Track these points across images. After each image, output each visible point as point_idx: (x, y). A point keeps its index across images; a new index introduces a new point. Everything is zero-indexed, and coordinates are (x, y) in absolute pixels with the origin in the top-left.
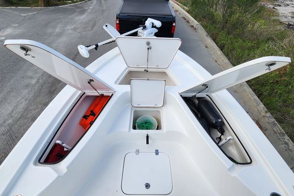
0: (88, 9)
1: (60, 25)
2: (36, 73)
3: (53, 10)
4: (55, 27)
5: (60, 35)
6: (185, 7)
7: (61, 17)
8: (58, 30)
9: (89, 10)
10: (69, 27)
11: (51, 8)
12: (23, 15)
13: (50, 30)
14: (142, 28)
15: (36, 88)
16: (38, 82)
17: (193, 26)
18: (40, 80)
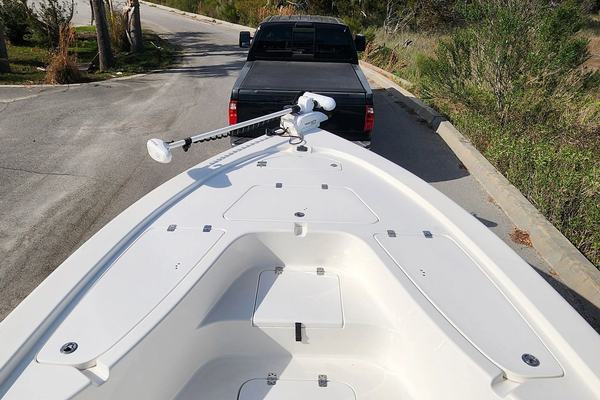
0: (158, 88)
1: (88, 122)
2: (17, 224)
3: (76, 91)
4: (77, 125)
5: (86, 142)
6: (404, 82)
7: (93, 104)
8: (81, 132)
9: (163, 90)
10: (110, 125)
11: (73, 86)
12: (5, 101)
13: (63, 132)
14: (290, 110)
15: (13, 259)
16: (19, 245)
17: (424, 122)
18: (26, 242)
